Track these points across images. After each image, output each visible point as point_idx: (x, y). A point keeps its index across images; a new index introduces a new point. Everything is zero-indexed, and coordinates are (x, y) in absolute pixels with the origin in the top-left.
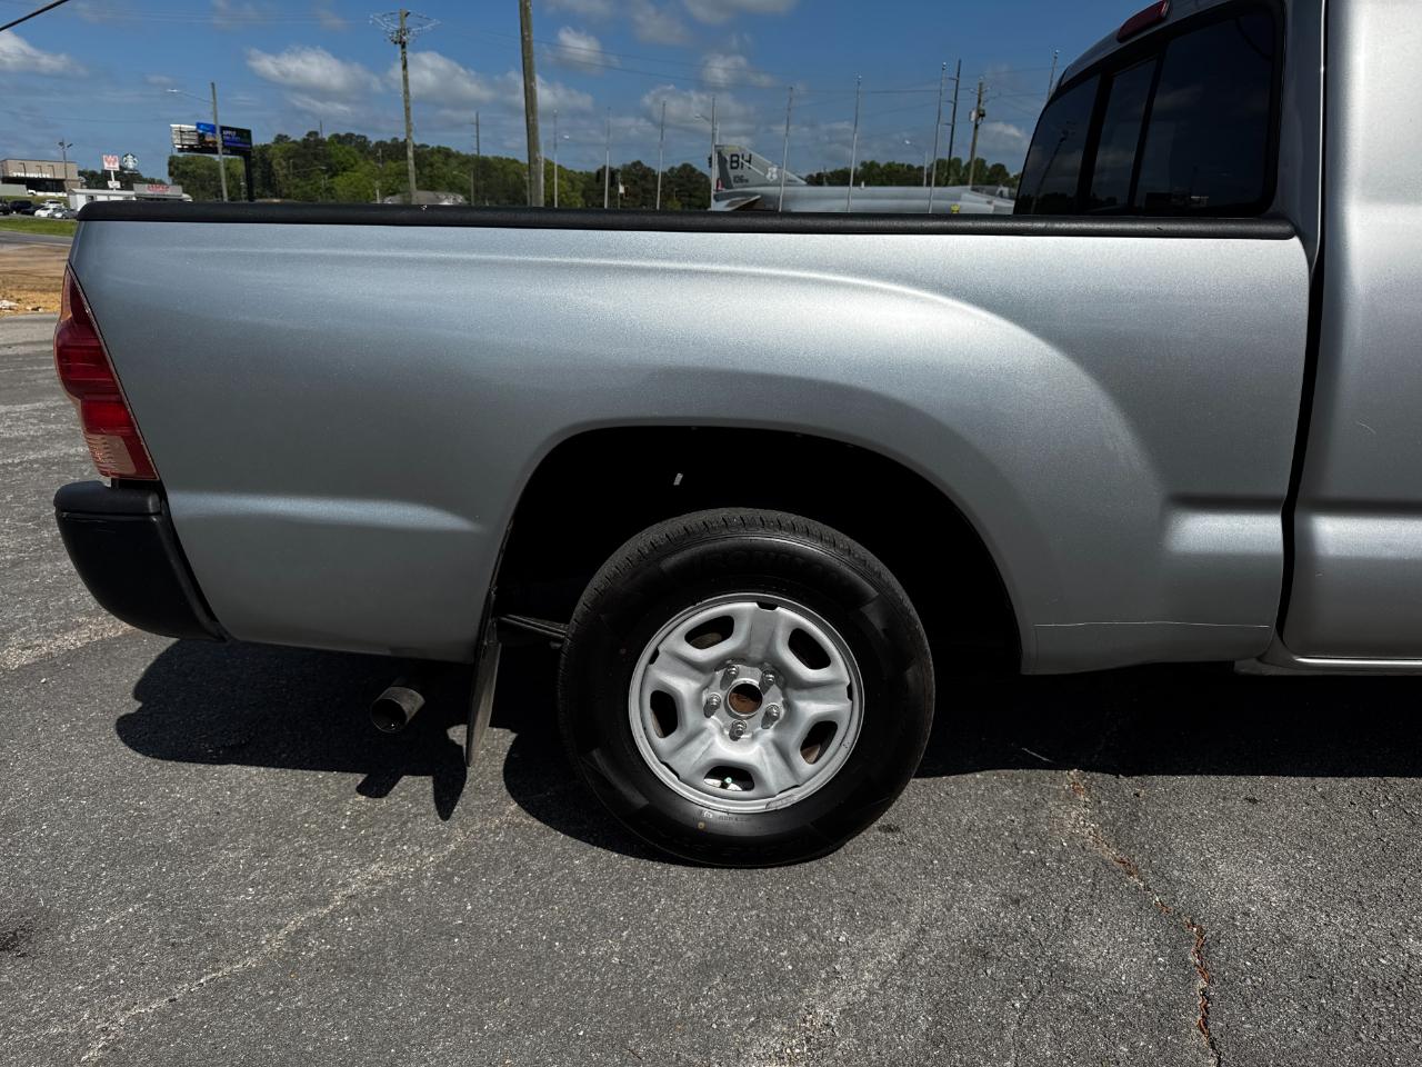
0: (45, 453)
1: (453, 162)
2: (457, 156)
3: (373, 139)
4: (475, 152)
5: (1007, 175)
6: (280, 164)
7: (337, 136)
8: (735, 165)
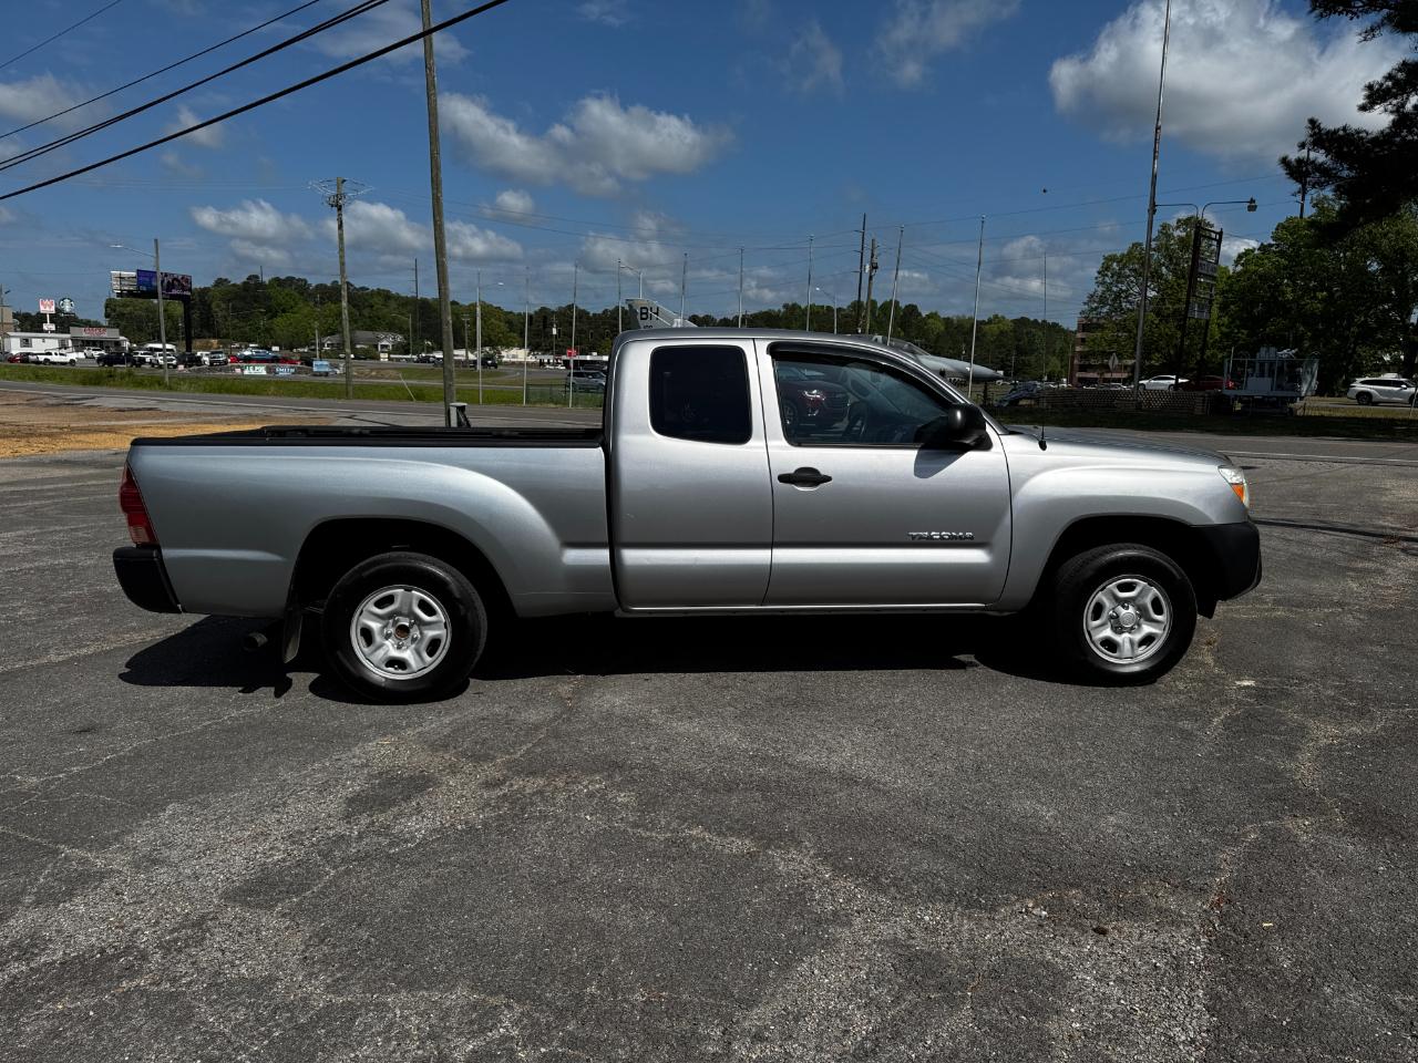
0: (36, 564)
1: (393, 304)
2: (397, 298)
3: (313, 281)
4: (415, 295)
5: (920, 314)
6: (218, 306)
7: (277, 279)
8: (644, 316)
